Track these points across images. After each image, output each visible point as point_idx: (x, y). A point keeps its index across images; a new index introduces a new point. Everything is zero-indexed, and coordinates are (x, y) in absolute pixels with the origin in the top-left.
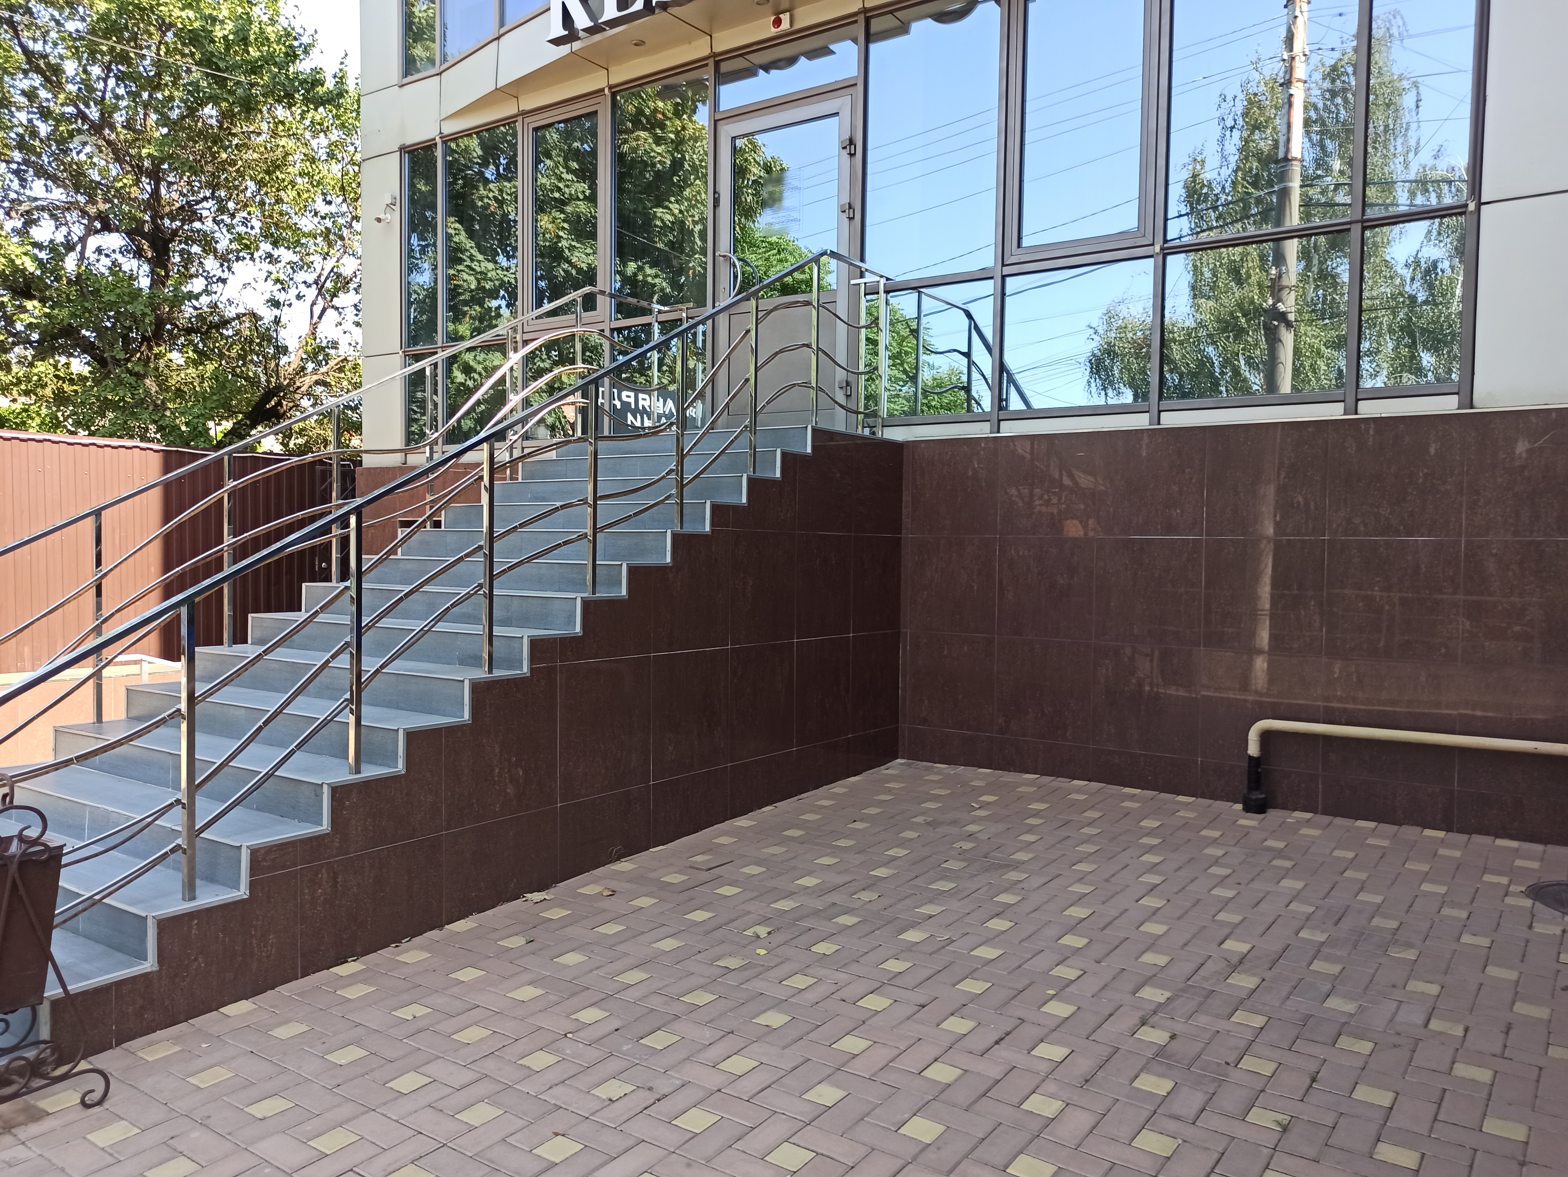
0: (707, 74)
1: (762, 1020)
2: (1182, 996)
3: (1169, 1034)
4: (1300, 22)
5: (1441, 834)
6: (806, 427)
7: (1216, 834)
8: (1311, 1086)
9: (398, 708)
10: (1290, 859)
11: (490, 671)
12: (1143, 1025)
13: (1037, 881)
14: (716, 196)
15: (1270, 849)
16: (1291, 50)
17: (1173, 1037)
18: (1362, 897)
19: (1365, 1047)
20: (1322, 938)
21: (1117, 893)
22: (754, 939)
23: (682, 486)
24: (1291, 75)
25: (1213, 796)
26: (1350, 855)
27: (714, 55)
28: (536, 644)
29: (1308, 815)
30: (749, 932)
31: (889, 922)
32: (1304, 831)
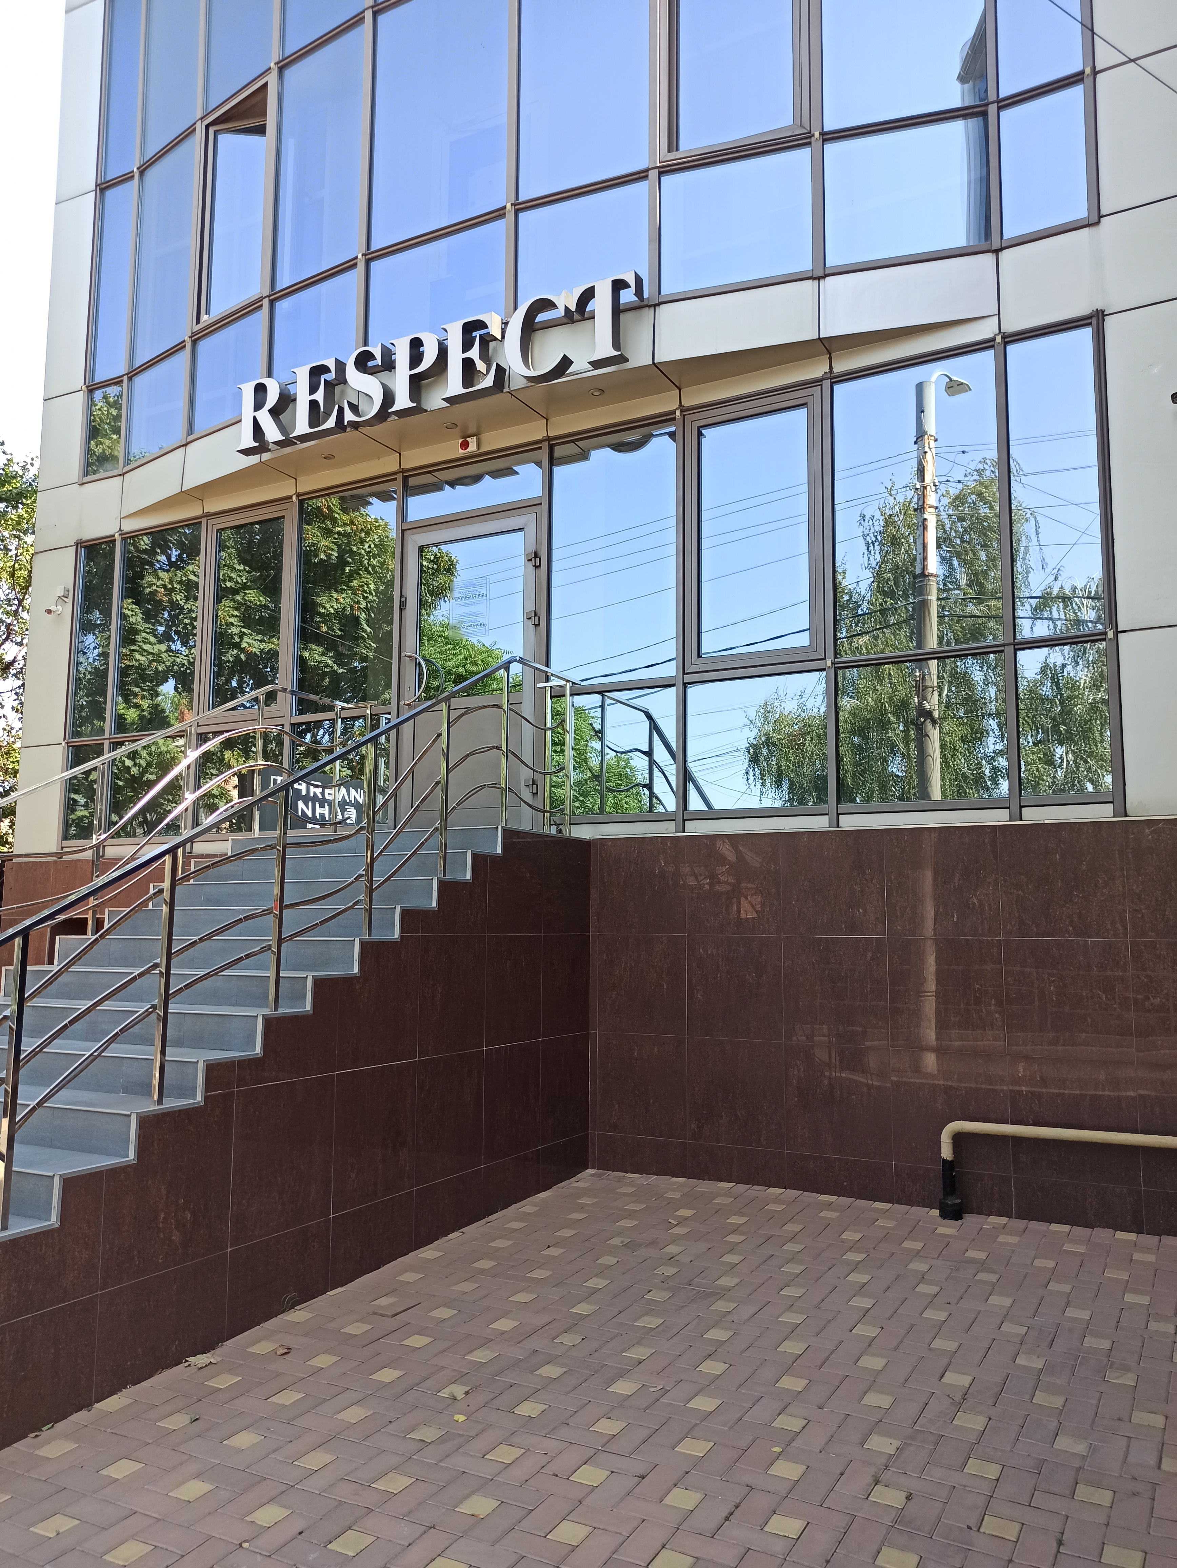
0: (396, 486)
1: (466, 1508)
2: (911, 1444)
3: (905, 1494)
4: (929, 456)
5: (1132, 1236)
6: (497, 828)
7: (918, 1245)
8: (1058, 1551)
9: (51, 1146)
10: (993, 1271)
11: (160, 1101)
12: (876, 1484)
13: (746, 1311)
14: (403, 599)
15: (972, 1261)
16: (923, 481)
17: (909, 1497)
18: (1070, 1312)
19: (1104, 1497)
20: (1038, 1364)
21: (829, 1321)
22: (450, 1401)
23: (371, 891)
24: (924, 502)
25: (909, 1202)
26: (1051, 1264)
27: (403, 471)
28: (212, 1068)
29: (1003, 1220)
30: (444, 1394)
31: (596, 1372)
32: (1002, 1238)
